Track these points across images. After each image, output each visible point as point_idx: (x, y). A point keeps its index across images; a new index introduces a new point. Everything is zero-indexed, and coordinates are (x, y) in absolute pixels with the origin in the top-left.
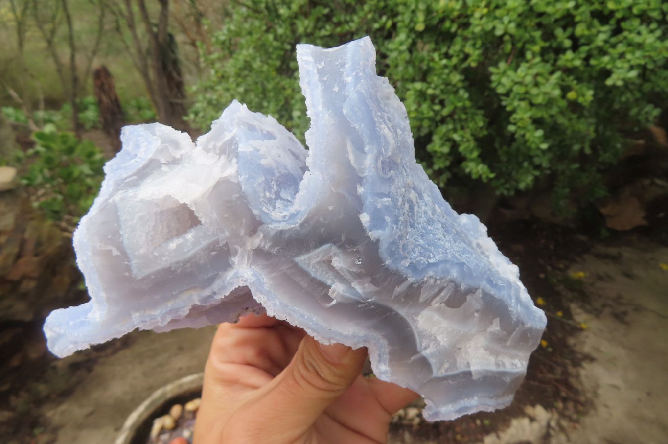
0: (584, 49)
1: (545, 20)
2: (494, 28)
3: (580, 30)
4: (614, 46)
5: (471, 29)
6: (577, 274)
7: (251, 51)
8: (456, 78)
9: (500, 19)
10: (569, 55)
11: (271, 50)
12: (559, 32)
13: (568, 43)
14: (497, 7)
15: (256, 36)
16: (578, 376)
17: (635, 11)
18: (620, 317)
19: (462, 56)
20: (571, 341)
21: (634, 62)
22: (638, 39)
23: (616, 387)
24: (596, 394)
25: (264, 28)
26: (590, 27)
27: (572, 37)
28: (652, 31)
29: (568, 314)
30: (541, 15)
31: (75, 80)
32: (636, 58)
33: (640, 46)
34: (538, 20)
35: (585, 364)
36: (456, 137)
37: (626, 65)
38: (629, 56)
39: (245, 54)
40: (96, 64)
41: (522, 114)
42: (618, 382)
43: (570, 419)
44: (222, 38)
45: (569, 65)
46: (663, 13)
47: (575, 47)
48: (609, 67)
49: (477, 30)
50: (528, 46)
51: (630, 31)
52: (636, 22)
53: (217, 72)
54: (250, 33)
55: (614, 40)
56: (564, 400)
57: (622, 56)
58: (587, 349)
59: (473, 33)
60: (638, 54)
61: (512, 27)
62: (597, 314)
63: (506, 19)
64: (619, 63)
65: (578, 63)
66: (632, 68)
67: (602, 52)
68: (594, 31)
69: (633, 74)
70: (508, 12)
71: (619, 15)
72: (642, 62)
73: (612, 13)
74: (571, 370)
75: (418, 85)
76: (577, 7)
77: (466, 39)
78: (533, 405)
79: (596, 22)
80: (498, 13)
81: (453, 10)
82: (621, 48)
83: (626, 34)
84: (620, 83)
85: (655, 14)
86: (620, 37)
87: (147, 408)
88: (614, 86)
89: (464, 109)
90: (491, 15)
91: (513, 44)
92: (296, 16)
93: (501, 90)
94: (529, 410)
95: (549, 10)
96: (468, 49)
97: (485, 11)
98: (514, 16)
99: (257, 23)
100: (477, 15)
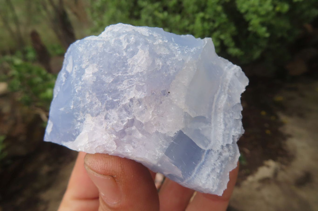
6: (279, 98)
8: (219, 8)
29: (277, 117)
36: (222, 37)
40: (30, 30)
41: (255, 21)
75: (201, 14)
89: (225, 23)
93: (243, 11)
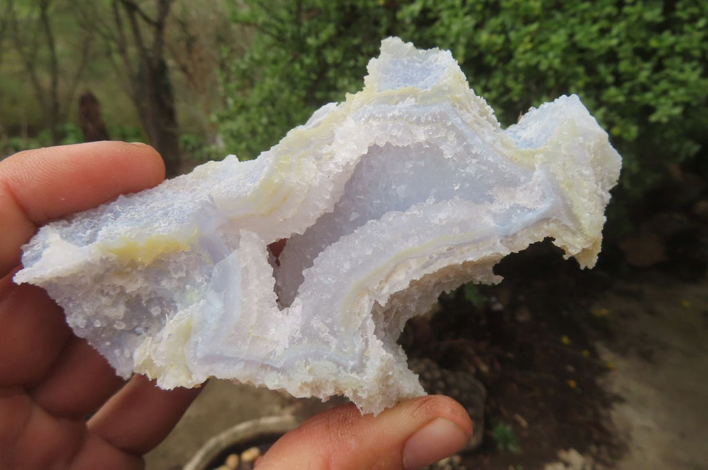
0: (627, 85)
1: (588, 57)
2: (538, 63)
3: (624, 66)
4: (656, 82)
5: (513, 62)
6: (601, 312)
7: (276, 80)
9: (545, 54)
10: (612, 91)
11: (297, 80)
12: (602, 69)
13: (610, 79)
14: (541, 43)
15: (282, 65)
16: (609, 419)
17: (678, 48)
18: (646, 356)
19: (501, 90)
20: (600, 381)
21: (679, 99)
22: (682, 77)
23: (648, 429)
24: (629, 437)
25: (290, 58)
26: (633, 63)
27: (616, 74)
28: (694, 69)
29: (594, 354)
30: (582, 51)
31: (56, 106)
32: (680, 94)
33: (683, 84)
34: (580, 56)
35: (616, 405)
37: (670, 102)
38: (672, 93)
39: (270, 83)
42: (649, 423)
43: (604, 463)
44: (243, 66)
45: (613, 101)
46: (704, 52)
47: (618, 83)
48: (653, 103)
49: (521, 64)
50: (572, 81)
51: (673, 68)
52: (678, 60)
53: (236, 102)
54: (275, 62)
55: (656, 76)
56: (598, 444)
57: (665, 93)
58: (616, 389)
59: (515, 67)
60: (682, 91)
61: (557, 63)
62: (622, 352)
63: (551, 55)
64: (662, 100)
65: (621, 99)
66: (676, 104)
67: (645, 88)
68: (636, 68)
69: (677, 111)
70: (552, 47)
71: (662, 53)
72: (686, 99)
73: (654, 51)
74: (602, 411)
76: (620, 44)
77: (506, 73)
78: (567, 449)
79: (638, 59)
80: (543, 48)
81: (495, 44)
82: (664, 85)
83: (668, 71)
84: (665, 120)
85: (697, 53)
86: (662, 74)
87: (204, 458)
88: (658, 123)
90: (535, 50)
91: (557, 80)
92: (324, 46)
94: (563, 455)
95: (594, 46)
96: (510, 83)
97: (529, 46)
98: (558, 51)
99: (283, 52)
100: (521, 49)
